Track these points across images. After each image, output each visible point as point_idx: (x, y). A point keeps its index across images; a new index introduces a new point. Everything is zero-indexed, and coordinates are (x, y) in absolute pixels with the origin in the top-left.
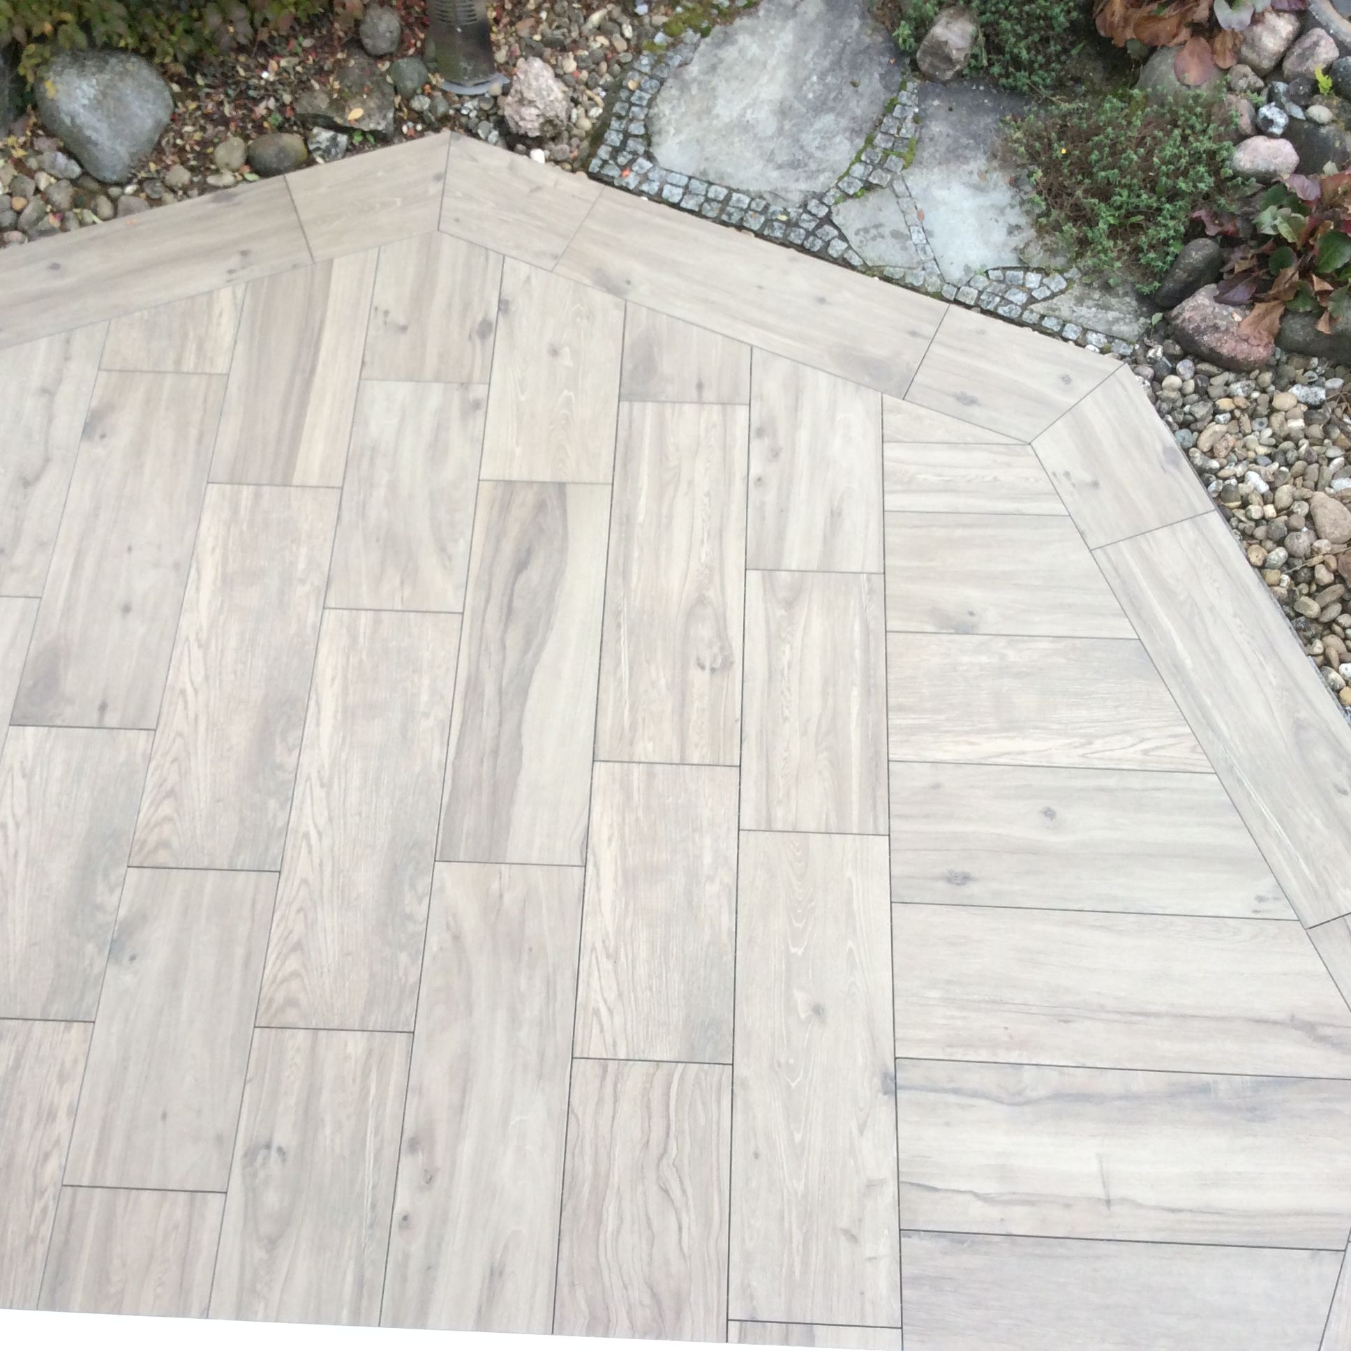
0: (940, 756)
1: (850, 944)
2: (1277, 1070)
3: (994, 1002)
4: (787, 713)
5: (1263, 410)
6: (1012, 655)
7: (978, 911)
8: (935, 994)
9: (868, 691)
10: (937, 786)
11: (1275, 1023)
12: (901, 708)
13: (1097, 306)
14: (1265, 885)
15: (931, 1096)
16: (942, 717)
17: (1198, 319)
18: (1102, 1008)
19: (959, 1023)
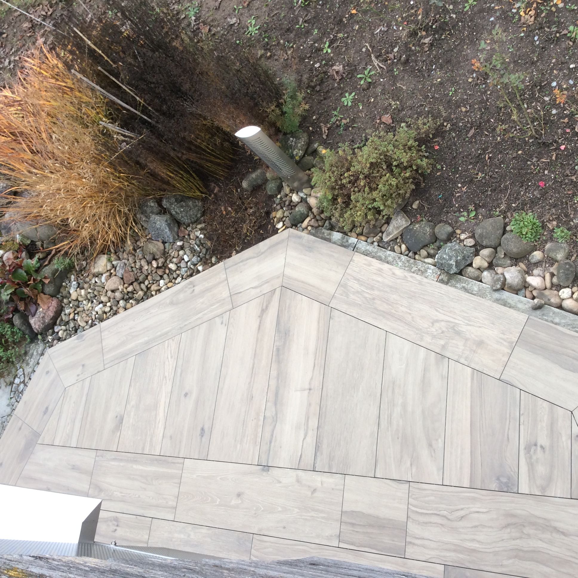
0: (161, 435)
1: (218, 479)
2: (274, 324)
3: (243, 424)
4: (137, 496)
5: (76, 303)
6: (133, 403)
7: (214, 426)
8: (239, 446)
9: (135, 461)
10: (171, 437)
11: (260, 323)
12: (143, 449)
13: (31, 358)
14: (218, 321)
15: (271, 453)
16: (149, 432)
17: (39, 323)
18: (250, 383)
19: (249, 438)
